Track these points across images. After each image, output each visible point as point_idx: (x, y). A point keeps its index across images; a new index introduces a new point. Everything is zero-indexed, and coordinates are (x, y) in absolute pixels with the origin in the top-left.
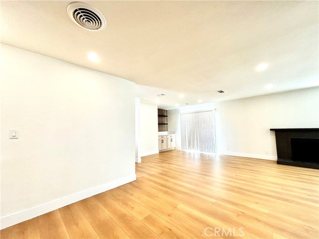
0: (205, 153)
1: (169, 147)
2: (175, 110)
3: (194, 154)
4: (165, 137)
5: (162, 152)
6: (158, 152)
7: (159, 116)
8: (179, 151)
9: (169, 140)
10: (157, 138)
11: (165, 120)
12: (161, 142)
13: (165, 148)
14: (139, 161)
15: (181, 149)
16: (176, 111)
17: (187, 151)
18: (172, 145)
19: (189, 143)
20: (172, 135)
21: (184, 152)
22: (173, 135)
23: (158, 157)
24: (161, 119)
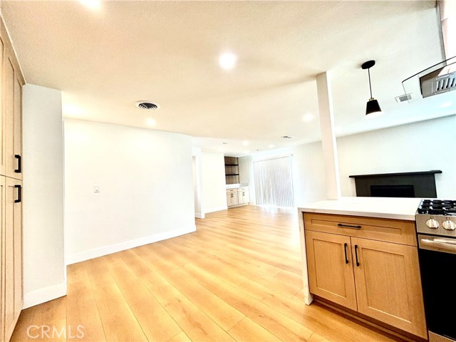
0: (284, 208)
1: (241, 202)
2: (248, 156)
3: (270, 210)
4: (234, 190)
5: (231, 208)
6: (226, 208)
7: (226, 165)
8: (254, 206)
9: (241, 194)
10: (225, 192)
11: (235, 170)
12: (230, 196)
13: (235, 203)
14: (203, 217)
15: (255, 204)
16: (248, 159)
17: (263, 206)
18: (244, 200)
19: (265, 196)
20: (244, 188)
21: (259, 207)
22: (246, 188)
23: (227, 213)
24: (230, 168)
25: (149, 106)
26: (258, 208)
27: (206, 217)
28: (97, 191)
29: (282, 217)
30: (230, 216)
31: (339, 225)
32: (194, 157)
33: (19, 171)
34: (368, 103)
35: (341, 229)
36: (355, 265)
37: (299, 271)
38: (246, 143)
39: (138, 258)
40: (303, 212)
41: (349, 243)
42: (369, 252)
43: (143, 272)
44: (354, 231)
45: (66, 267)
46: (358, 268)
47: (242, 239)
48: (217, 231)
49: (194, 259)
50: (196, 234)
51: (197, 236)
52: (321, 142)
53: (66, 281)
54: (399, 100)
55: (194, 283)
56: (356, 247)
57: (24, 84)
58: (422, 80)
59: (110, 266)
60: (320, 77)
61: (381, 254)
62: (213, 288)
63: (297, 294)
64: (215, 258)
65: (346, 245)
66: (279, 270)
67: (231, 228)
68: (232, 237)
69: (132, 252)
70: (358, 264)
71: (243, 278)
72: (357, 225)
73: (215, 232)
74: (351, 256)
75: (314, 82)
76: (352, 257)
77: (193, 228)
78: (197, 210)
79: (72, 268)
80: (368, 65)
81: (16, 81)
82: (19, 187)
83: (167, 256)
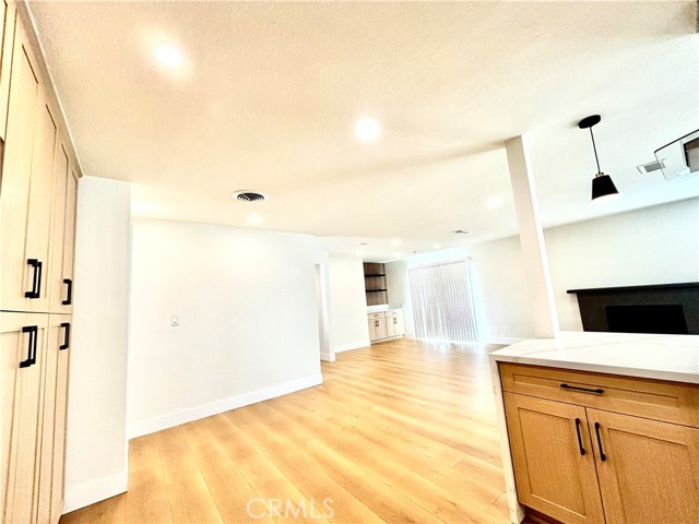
0: (461, 343)
1: (391, 333)
2: (399, 262)
3: (438, 347)
4: (380, 315)
5: (376, 344)
6: (369, 344)
7: (366, 276)
8: (412, 341)
9: (391, 321)
10: (366, 318)
11: (380, 283)
12: (374, 324)
13: (382, 336)
14: (332, 358)
15: (414, 337)
16: (401, 265)
17: (426, 340)
18: (397, 330)
19: (429, 324)
20: (395, 311)
21: (421, 342)
22: (398, 311)
23: (369, 352)
24: (372, 281)
25: (252, 197)
26: (420, 344)
27: (337, 360)
28: (175, 324)
29: (460, 360)
30: (376, 358)
31: (563, 386)
32: (317, 266)
33: (68, 302)
34: (594, 181)
35: (566, 393)
36: (599, 460)
37: (496, 459)
38: (397, 242)
39: (235, 429)
40: (498, 363)
41: (583, 418)
42: (622, 437)
43: (242, 454)
44: (590, 398)
45: (127, 442)
46: (605, 463)
47: (397, 399)
48: (355, 383)
49: (319, 431)
50: (323, 389)
51: (325, 392)
52: (518, 236)
53: (126, 469)
54: (644, 170)
55: (322, 476)
56: (597, 425)
57: (81, 176)
58: (687, 147)
59: (192, 442)
60: (512, 143)
61: (645, 441)
62: (353, 486)
63: (496, 503)
64: (353, 430)
65: (578, 421)
66: (462, 456)
67: (379, 379)
68: (381, 395)
69: (226, 419)
70: (603, 458)
71: (403, 470)
72: (596, 388)
73: (351, 386)
74: (588, 441)
75: (503, 151)
76: (591, 443)
77: (317, 378)
78: (324, 347)
79: (137, 444)
80: (589, 122)
81: (70, 175)
82: (67, 326)
83: (278, 427)
